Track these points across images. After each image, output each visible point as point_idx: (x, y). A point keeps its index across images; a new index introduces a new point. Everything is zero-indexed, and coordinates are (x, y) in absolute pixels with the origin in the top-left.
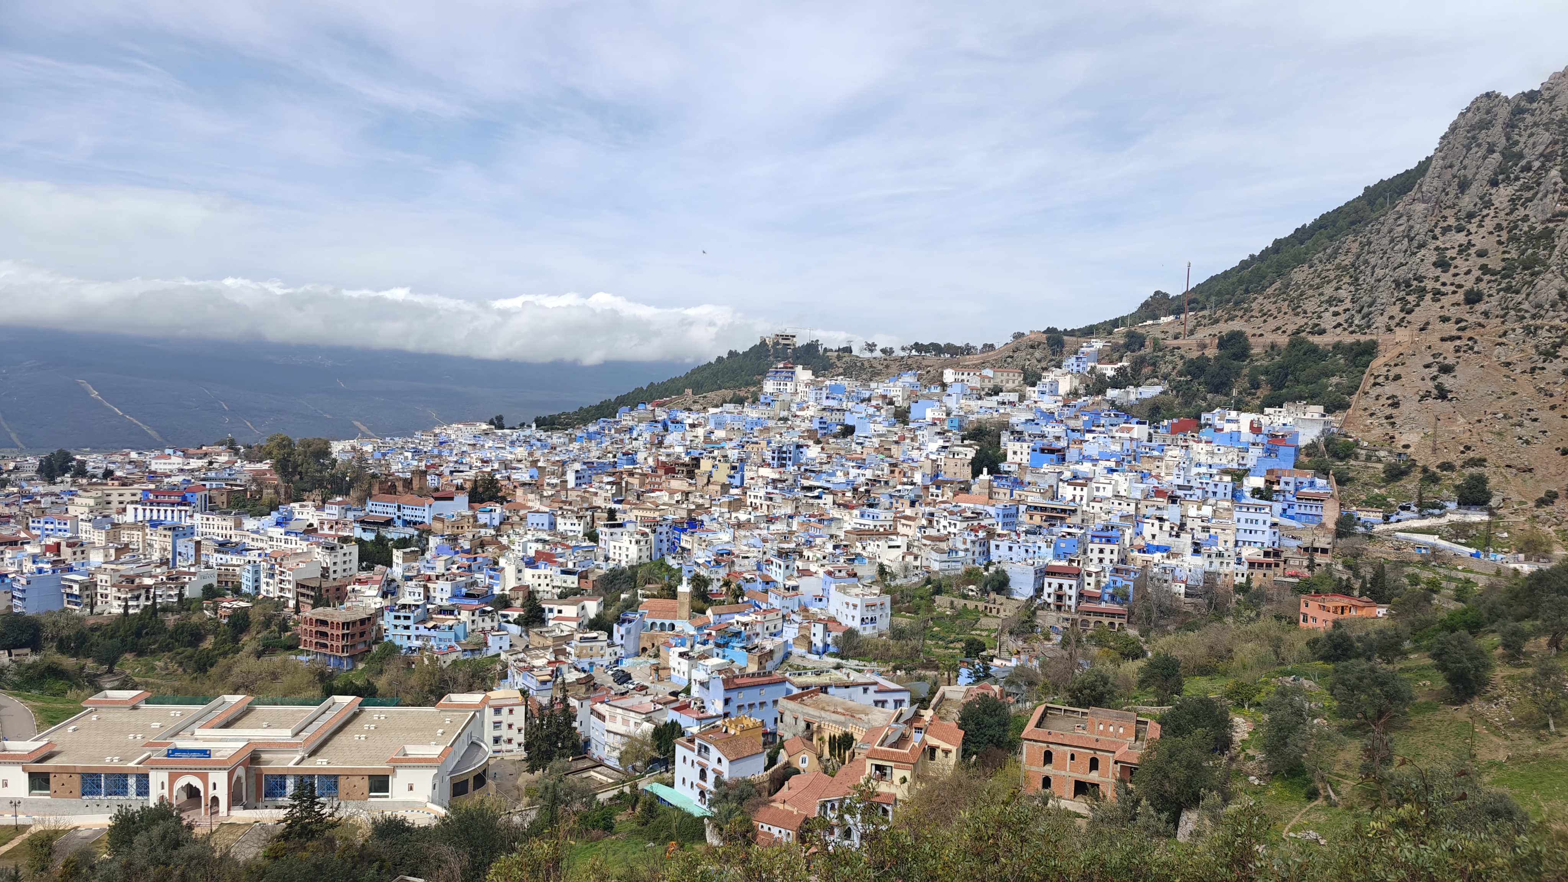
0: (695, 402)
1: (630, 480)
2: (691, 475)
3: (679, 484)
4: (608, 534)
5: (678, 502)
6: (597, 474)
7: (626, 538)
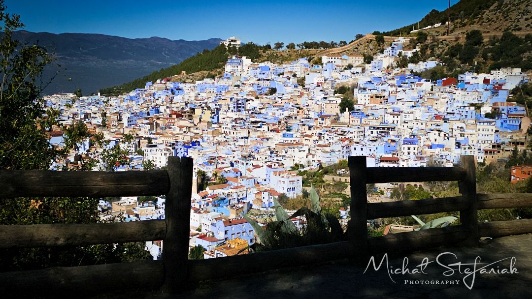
0: (187, 78)
1: (158, 121)
2: (190, 117)
3: (185, 123)
4: (149, 151)
5: (185, 132)
6: (139, 119)
7: (159, 153)
